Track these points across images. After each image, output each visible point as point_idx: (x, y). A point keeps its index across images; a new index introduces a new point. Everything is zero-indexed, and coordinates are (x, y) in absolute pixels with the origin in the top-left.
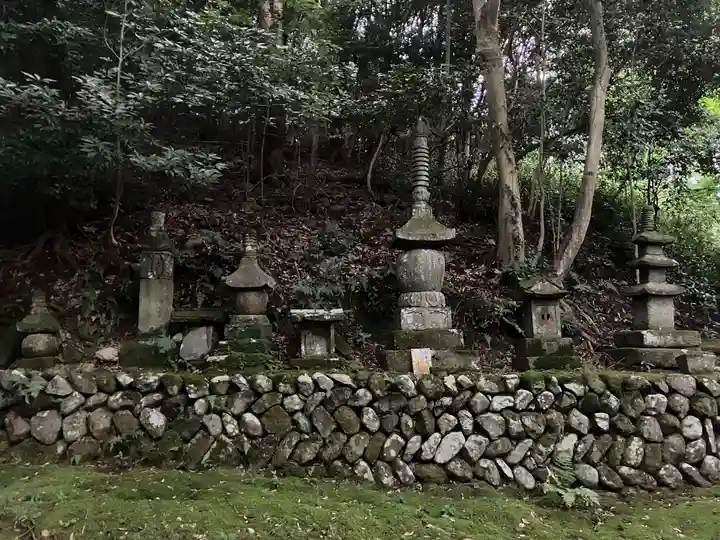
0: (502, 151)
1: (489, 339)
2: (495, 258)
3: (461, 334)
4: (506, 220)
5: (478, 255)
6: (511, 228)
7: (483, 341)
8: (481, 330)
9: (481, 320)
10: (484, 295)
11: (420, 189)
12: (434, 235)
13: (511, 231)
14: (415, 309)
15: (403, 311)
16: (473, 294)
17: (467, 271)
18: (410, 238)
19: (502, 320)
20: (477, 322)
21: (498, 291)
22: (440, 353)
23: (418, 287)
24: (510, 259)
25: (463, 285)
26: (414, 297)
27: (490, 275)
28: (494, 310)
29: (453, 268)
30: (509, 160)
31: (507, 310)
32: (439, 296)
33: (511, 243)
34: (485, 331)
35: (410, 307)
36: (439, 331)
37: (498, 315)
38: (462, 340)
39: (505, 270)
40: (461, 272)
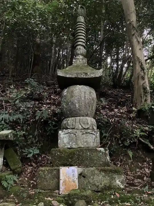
0: (134, 37)
1: (131, 154)
2: (132, 103)
3: (107, 152)
4: (138, 77)
5: (122, 102)
6: (141, 82)
7: (127, 155)
8: (125, 147)
9: (125, 140)
10: (127, 124)
11: (78, 47)
12: (86, 74)
13: (141, 84)
14: (70, 131)
15: (60, 132)
16: (119, 123)
17: (116, 110)
18: (68, 76)
19: (139, 140)
20: (123, 142)
21: (135, 122)
22: (87, 171)
23: (74, 114)
24: (141, 101)
25: (112, 118)
26: (70, 121)
27: (130, 112)
28: (133, 133)
29: (108, 108)
30: (139, 42)
31: (142, 133)
32: (91, 121)
33: (142, 90)
34: (128, 147)
35: (67, 128)
36: (89, 149)
37: (136, 137)
38: (108, 158)
39: (139, 108)
40: (112, 110)
